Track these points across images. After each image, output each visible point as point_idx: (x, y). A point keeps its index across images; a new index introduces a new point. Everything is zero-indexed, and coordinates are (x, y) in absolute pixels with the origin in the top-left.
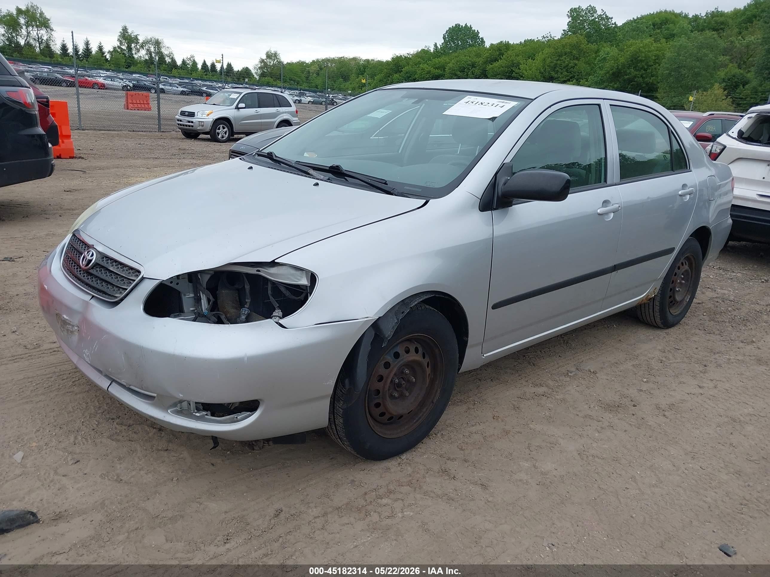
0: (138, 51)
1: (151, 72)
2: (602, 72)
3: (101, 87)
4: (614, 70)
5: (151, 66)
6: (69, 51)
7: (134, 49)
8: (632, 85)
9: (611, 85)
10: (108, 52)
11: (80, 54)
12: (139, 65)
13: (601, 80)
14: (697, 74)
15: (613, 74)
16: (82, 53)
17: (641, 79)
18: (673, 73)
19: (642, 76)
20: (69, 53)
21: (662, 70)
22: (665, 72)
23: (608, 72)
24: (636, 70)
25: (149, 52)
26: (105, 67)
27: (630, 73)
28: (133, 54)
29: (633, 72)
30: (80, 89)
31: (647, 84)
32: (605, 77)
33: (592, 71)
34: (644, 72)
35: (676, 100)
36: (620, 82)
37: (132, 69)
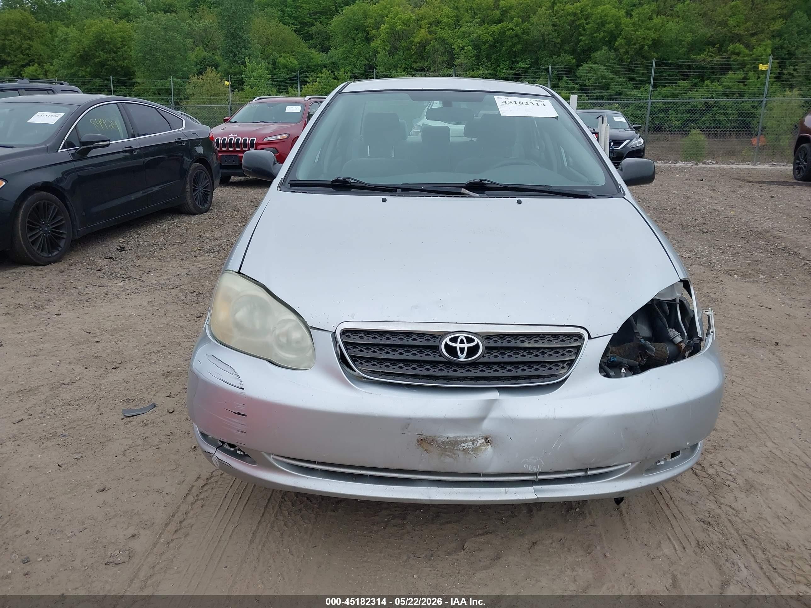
2: (67, 55)
4: (81, 52)
8: (106, 69)
9: (83, 69)
13: (68, 63)
14: (172, 58)
15: (81, 57)
17: (113, 62)
18: (147, 56)
19: (113, 59)
21: (134, 52)
22: (138, 55)
23: (75, 55)
24: (106, 53)
27: (99, 56)
29: (103, 56)
31: (122, 68)
32: (73, 60)
33: (53, 54)
34: (114, 55)
35: (159, 84)
36: (91, 66)
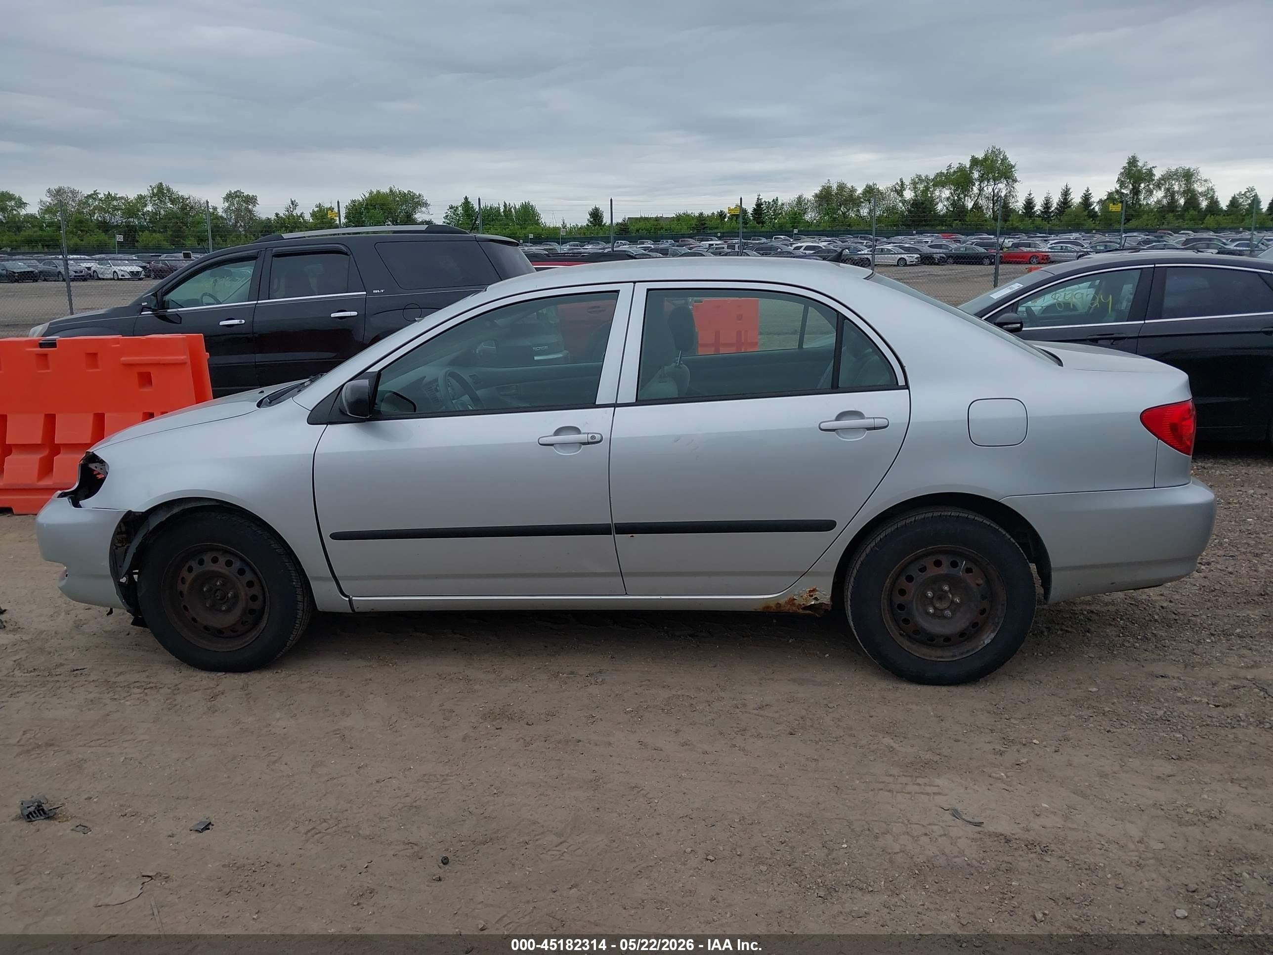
0: (1150, 192)
1: (1165, 226)
3: (1042, 261)
5: (1167, 216)
6: (1036, 209)
7: (1144, 192)
10: (1098, 202)
11: (1052, 211)
12: (1145, 217)
16: (1056, 208)
20: (1035, 212)
25: (1170, 193)
26: (1085, 227)
28: (1140, 200)
30: (1001, 266)
37: (1133, 223)
